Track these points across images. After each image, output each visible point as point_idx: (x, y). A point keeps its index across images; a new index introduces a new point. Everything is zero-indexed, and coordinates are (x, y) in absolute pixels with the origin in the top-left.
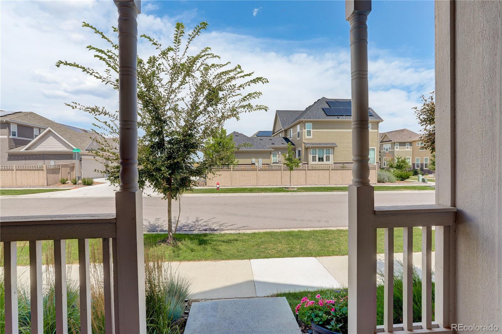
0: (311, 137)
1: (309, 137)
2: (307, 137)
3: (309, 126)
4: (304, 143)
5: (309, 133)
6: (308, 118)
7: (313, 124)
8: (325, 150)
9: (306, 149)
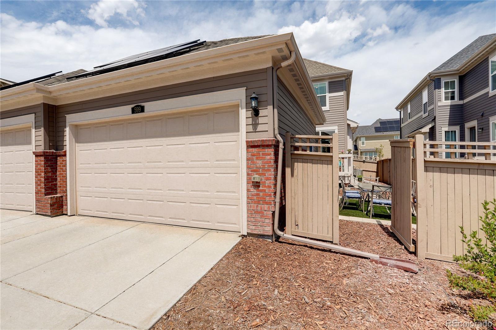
0: (365, 146)
1: (363, 146)
2: (362, 146)
3: (363, 139)
4: (360, 149)
5: (363, 143)
6: (362, 135)
7: (365, 138)
8: (373, 153)
9: (361, 152)
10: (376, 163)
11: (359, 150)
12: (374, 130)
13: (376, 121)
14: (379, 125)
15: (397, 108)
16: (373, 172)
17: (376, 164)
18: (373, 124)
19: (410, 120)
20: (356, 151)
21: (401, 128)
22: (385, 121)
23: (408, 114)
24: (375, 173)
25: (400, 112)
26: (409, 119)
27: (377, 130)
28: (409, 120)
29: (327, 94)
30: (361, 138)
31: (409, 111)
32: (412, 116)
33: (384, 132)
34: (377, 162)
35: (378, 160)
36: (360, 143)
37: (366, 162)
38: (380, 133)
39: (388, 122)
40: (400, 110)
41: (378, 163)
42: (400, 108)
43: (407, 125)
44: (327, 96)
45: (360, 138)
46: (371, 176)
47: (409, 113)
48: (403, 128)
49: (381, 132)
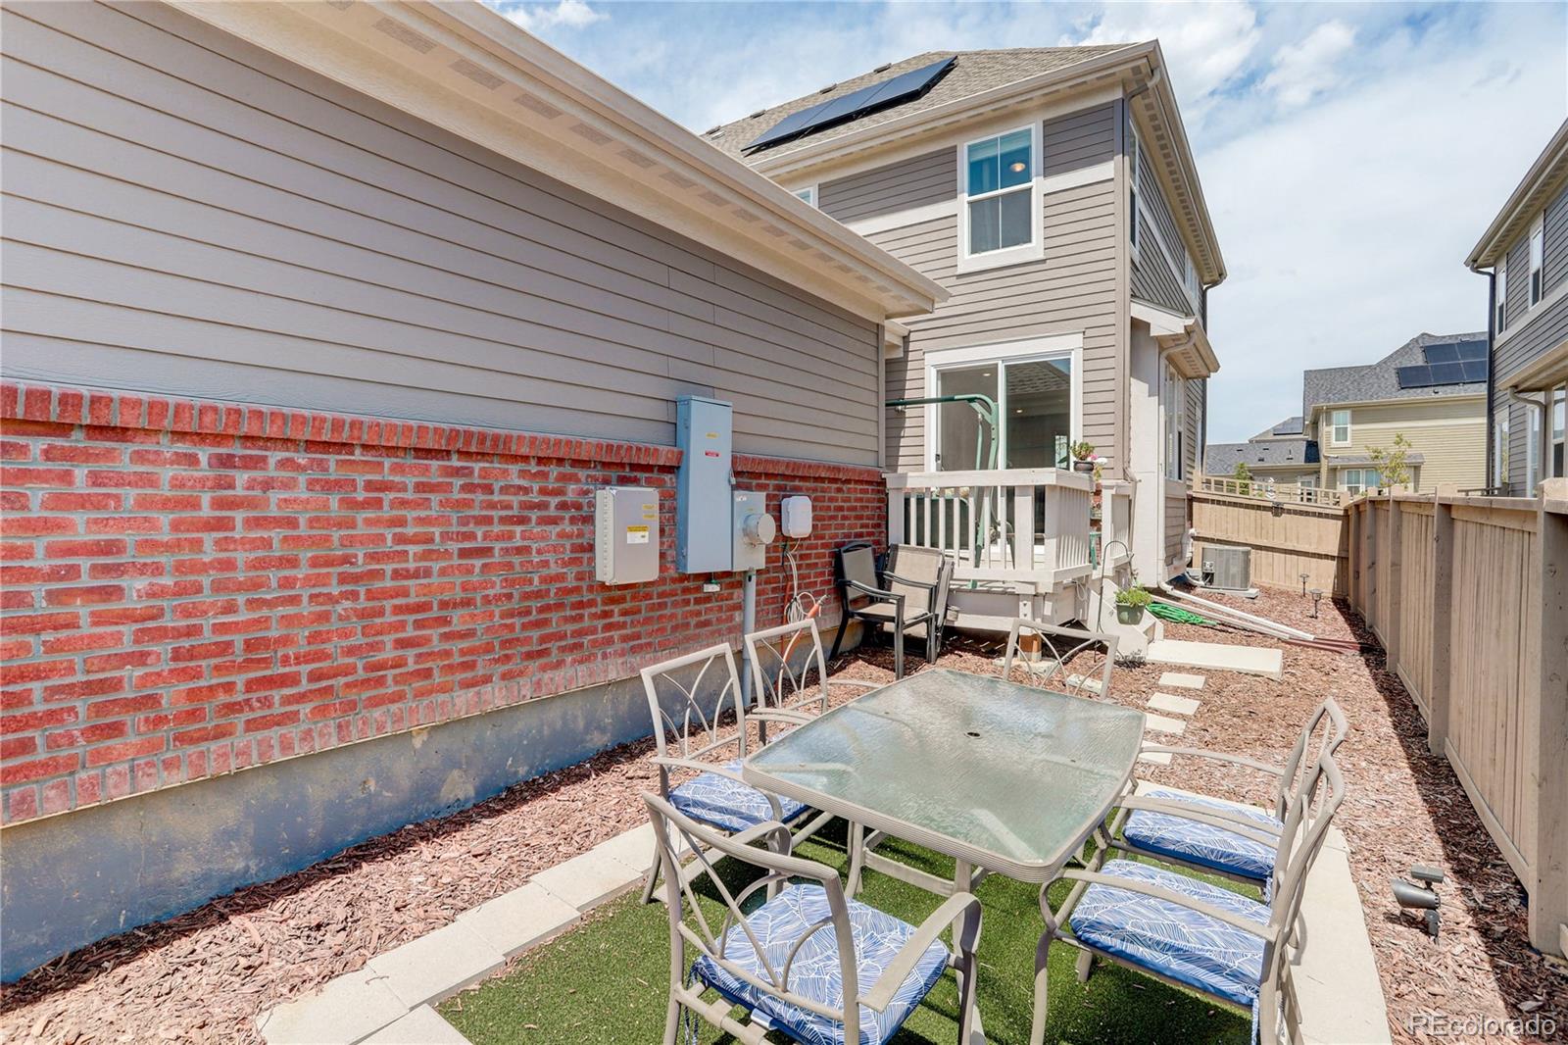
0: (1348, 443)
1: (1342, 444)
2: (1334, 443)
3: (1341, 418)
4: (1326, 457)
5: (1342, 434)
6: (1341, 400)
7: (1353, 413)
9: (1333, 470)
10: (1335, 517)
11: (1324, 461)
12: (1394, 380)
13: (1408, 344)
14: (1418, 360)
15: (1475, 263)
16: (1320, 556)
17: (1340, 522)
18: (1391, 356)
19: (1534, 310)
20: (1313, 465)
21: (1492, 355)
22: (1450, 342)
23: (1531, 280)
24: (1335, 563)
25: (1493, 277)
26: (1534, 303)
27: (1409, 378)
28: (1531, 308)
29: (1034, 180)
30: (1335, 414)
31: (1536, 262)
32: (1550, 283)
33: (1437, 389)
34: (1341, 513)
35: (1347, 501)
36: (1329, 432)
37: (1289, 512)
38: (1420, 390)
39: (1463, 344)
40: (1491, 270)
41: (1345, 517)
42: (1491, 261)
43: (1523, 336)
44: (1033, 190)
45: (1329, 411)
46: (1305, 578)
47: (1533, 270)
48: (1505, 350)
49: (1426, 389)
